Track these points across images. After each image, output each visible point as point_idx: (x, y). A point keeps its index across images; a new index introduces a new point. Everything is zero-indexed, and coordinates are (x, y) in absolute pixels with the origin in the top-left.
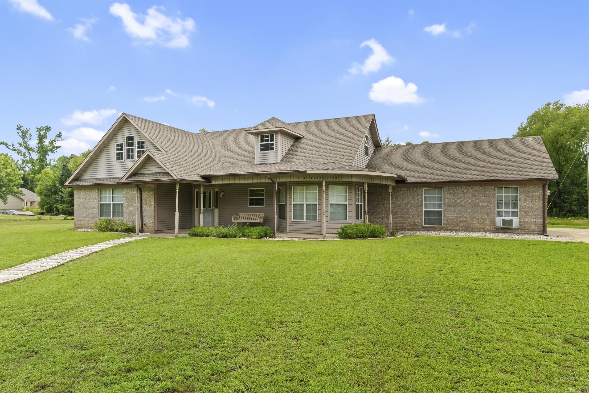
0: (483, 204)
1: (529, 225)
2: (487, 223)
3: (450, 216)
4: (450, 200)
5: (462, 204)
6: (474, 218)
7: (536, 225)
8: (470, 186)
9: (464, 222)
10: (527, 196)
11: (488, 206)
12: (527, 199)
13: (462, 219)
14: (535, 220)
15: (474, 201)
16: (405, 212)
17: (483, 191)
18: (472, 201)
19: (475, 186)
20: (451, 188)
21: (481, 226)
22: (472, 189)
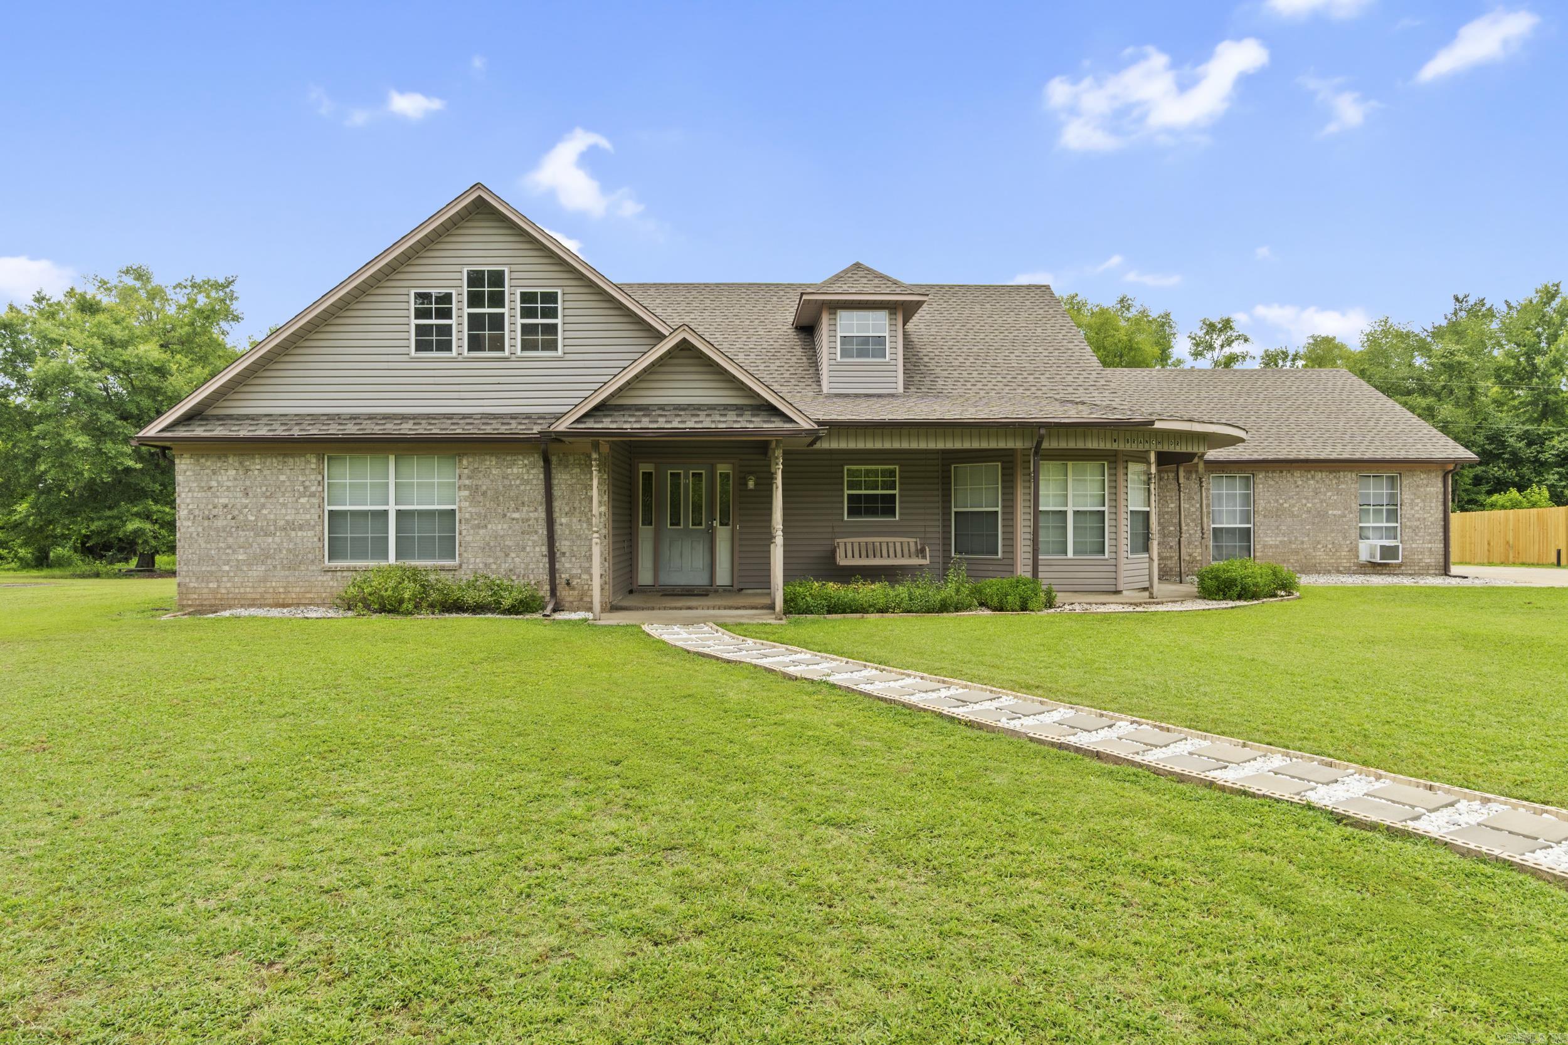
0: (1335, 512)
1: (1420, 557)
2: (1343, 553)
3: (1270, 541)
4: (1270, 502)
5: (1292, 512)
6: (1319, 543)
7: (1433, 556)
8: (1310, 471)
9: (1297, 553)
10: (1415, 494)
11: (1345, 516)
12: (1417, 501)
13: (1294, 546)
14: (1430, 545)
15: (1318, 505)
16: (1170, 532)
17: (1334, 482)
18: (1314, 504)
19: (1321, 471)
20: (1270, 475)
21: (1331, 561)
22: (1313, 477)
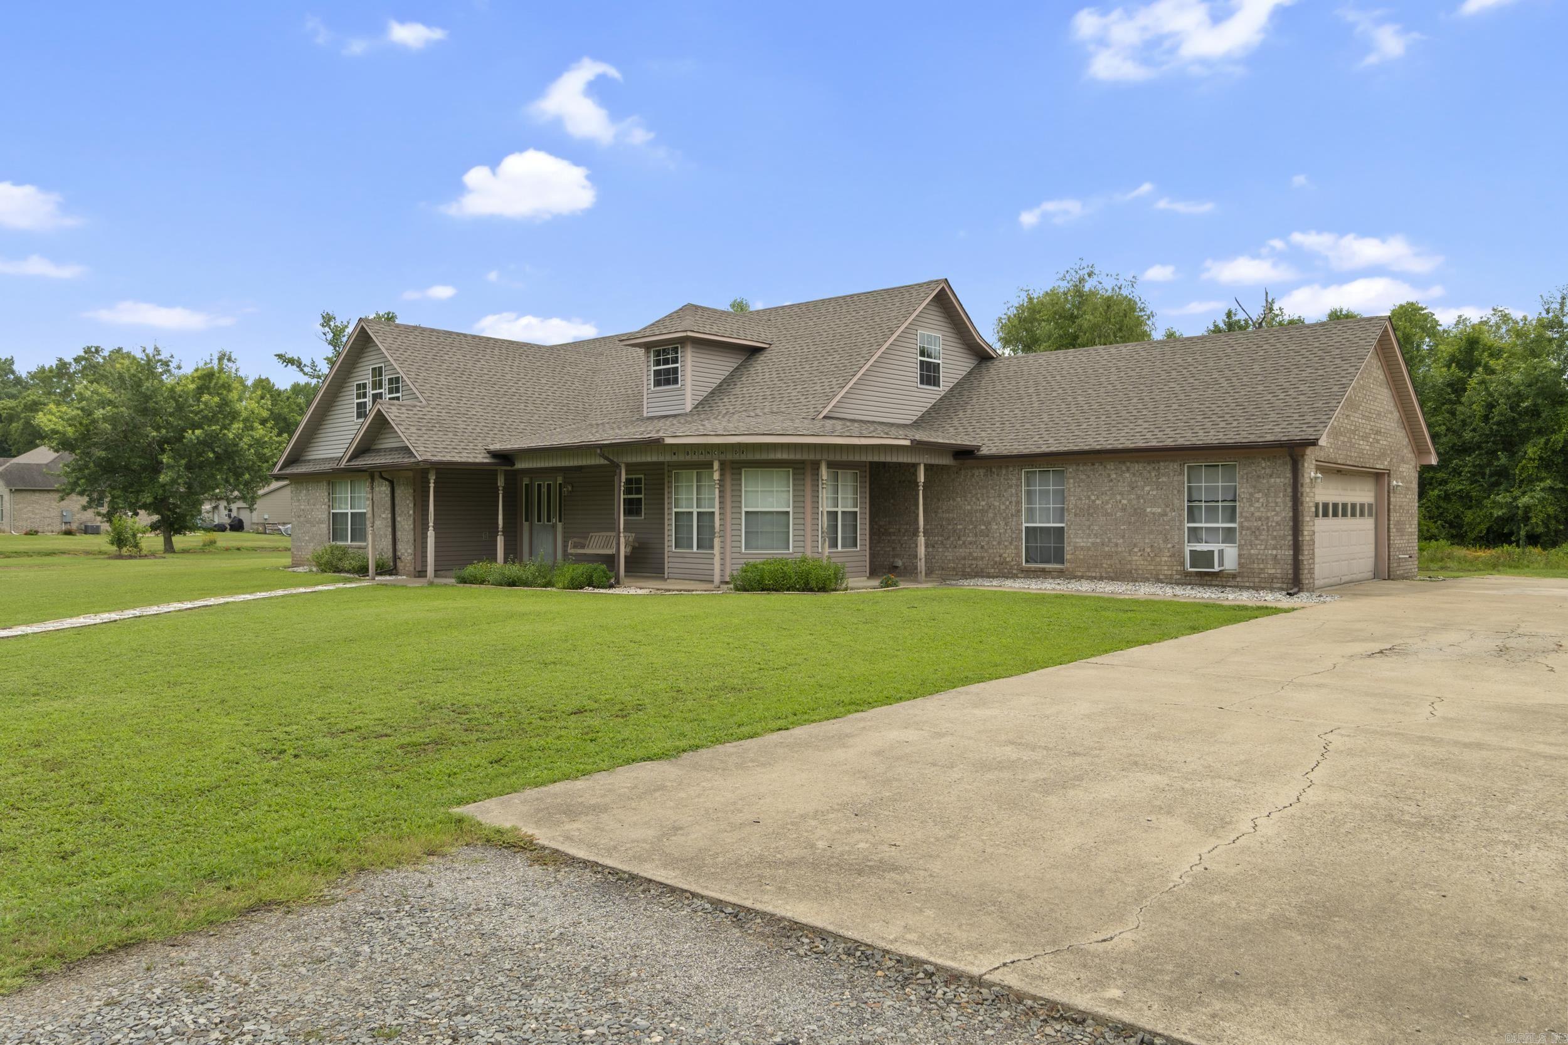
0: (1154, 510)
1: (1262, 566)
2: (1164, 559)
3: (1081, 542)
4: (1080, 499)
5: (1106, 510)
6: (1135, 545)
7: (1278, 566)
8: (1124, 462)
9: (1111, 557)
10: (1255, 487)
11: (1166, 515)
12: (1257, 495)
13: (1107, 549)
14: (1274, 552)
15: (1134, 502)
16: (982, 531)
17: (1153, 474)
18: (1130, 500)
19: (1137, 462)
20: (1081, 469)
21: (1149, 567)
22: (1128, 470)
